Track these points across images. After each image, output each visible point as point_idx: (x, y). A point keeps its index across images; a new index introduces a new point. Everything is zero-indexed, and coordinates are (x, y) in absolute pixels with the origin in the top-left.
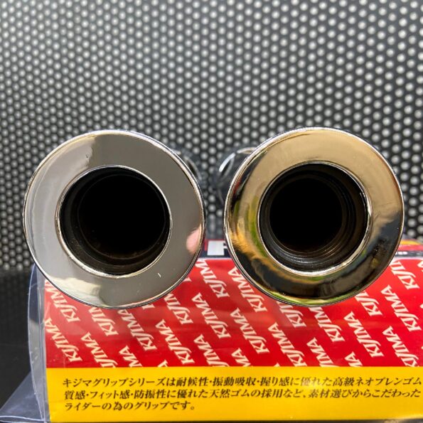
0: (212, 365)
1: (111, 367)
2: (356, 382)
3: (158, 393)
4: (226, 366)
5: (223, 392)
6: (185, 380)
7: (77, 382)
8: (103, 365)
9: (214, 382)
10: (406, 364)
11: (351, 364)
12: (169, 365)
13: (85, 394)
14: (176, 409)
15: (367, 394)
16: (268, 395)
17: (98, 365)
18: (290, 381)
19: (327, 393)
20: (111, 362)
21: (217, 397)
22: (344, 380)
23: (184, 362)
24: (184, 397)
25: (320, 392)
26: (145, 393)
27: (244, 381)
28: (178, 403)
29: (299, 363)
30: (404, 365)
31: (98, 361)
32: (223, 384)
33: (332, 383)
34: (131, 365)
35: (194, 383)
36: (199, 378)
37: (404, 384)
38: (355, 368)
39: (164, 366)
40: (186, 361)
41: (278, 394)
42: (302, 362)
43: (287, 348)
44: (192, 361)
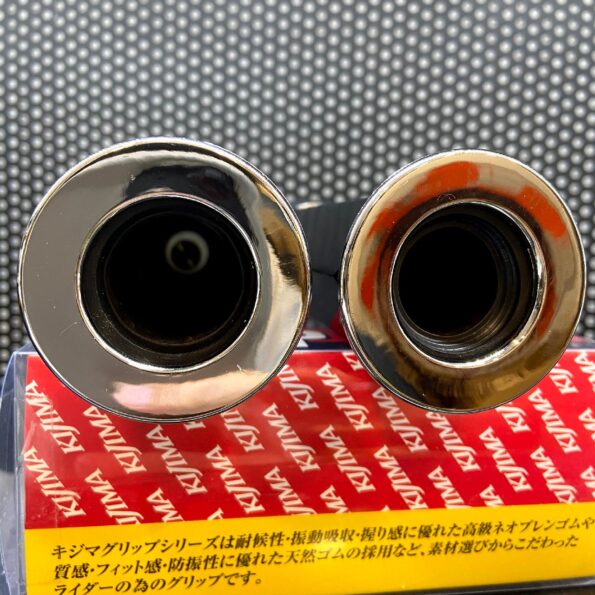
0: (290, 513)
1: (134, 523)
2: (494, 528)
3: (206, 561)
4: (312, 513)
5: (305, 554)
6: (250, 537)
7: (76, 550)
8: (120, 521)
9: (293, 540)
10: (561, 500)
11: (488, 503)
12: (226, 516)
13: (89, 569)
14: (233, 584)
15: (508, 546)
16: (371, 555)
17: (112, 521)
18: (403, 532)
19: (454, 547)
20: (134, 515)
21: (296, 561)
22: (477, 527)
23: (248, 510)
24: (247, 565)
25: (444, 547)
26: (186, 562)
27: (337, 535)
28: (237, 575)
29: (417, 505)
30: (558, 502)
31: (111, 514)
32: (306, 541)
33: (461, 532)
34: (165, 519)
35: (263, 542)
36: (271, 534)
37: (558, 528)
38: (494, 508)
39: (217, 518)
40: (252, 508)
41: (386, 552)
42: (421, 502)
43: (401, 484)
44: (261, 508)
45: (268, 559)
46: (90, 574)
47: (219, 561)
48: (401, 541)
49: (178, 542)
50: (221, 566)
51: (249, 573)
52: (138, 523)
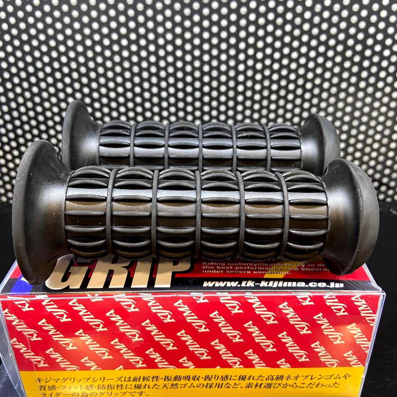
45: (151, 386)
46: (57, 389)
47: (125, 387)
48: (229, 381)
49: (101, 378)
50: (126, 388)
51: (142, 392)
52: (77, 370)
